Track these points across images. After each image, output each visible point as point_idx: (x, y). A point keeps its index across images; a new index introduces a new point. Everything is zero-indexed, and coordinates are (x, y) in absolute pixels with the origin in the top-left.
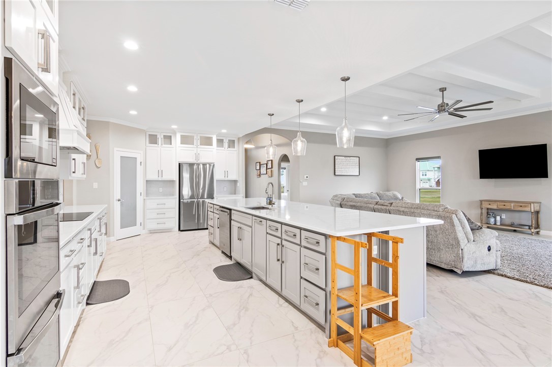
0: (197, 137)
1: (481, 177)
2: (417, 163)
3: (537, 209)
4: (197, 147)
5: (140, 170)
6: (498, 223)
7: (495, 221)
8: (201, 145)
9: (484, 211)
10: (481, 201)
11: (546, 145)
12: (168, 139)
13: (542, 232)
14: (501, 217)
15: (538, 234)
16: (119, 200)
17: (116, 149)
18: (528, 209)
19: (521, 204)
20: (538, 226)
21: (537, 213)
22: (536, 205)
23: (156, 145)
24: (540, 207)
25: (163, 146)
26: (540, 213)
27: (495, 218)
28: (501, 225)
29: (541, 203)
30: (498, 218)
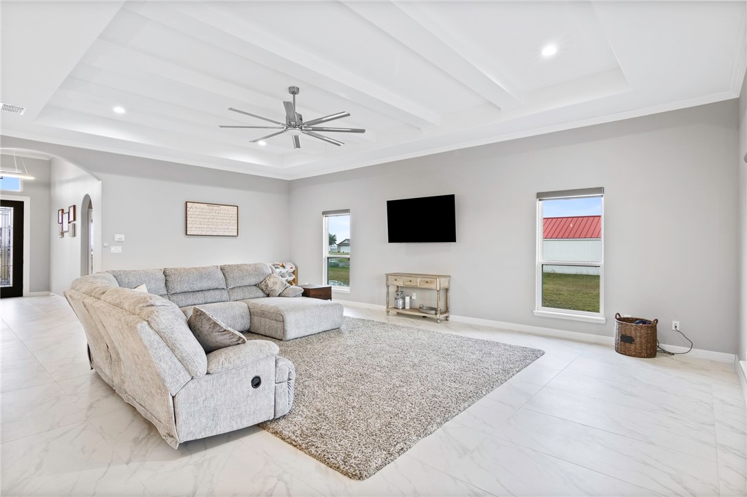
1: (390, 241)
2: (324, 218)
3: (445, 285)
6: (407, 307)
7: (404, 303)
9: (392, 290)
10: (387, 275)
11: (453, 196)
13: (452, 317)
14: (411, 298)
15: (447, 320)
18: (433, 286)
19: (427, 280)
20: (447, 311)
21: (447, 290)
22: (442, 279)
24: (449, 282)
26: (450, 291)
27: (404, 298)
28: (412, 309)
29: (450, 277)
30: (407, 299)
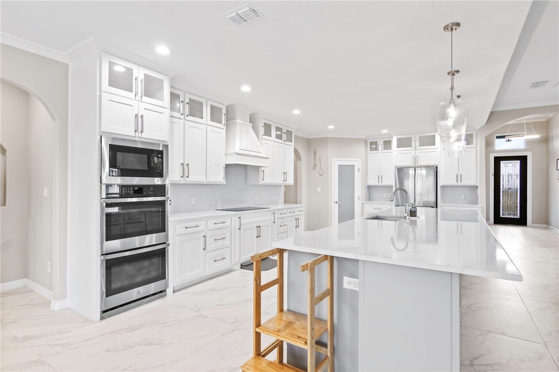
0: (415, 138)
4: (415, 149)
5: (358, 177)
8: (419, 146)
12: (387, 144)
16: (336, 203)
17: (333, 159)
23: (377, 152)
25: (384, 151)
